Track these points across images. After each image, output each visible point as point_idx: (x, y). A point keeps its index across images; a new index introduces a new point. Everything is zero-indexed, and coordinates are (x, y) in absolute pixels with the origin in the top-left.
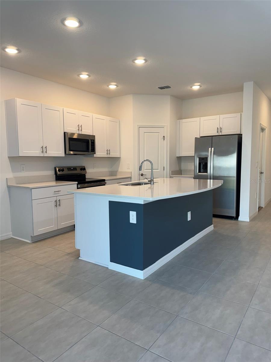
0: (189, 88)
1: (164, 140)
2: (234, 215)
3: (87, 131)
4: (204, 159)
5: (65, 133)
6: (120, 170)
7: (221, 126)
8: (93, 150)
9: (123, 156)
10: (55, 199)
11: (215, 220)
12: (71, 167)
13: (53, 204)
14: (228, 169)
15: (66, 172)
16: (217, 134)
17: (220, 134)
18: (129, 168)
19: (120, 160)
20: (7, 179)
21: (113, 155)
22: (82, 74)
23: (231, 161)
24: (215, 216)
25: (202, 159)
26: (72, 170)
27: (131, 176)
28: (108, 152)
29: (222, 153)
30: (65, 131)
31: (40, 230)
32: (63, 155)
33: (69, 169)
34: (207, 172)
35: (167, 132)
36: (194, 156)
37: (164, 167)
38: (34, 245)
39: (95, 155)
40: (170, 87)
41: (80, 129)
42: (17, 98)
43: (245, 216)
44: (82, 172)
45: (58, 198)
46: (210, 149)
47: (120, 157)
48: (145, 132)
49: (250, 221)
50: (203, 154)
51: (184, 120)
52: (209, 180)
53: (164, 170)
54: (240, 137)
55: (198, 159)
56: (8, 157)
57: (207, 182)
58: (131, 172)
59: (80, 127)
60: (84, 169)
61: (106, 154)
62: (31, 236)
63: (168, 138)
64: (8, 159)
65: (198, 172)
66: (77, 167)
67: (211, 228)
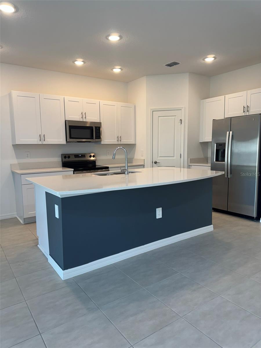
1: (181, 123)
2: (254, 215)
3: (91, 118)
4: (221, 145)
6: (135, 158)
7: (248, 104)
8: (98, 136)
12: (79, 154)
15: (72, 159)
18: (142, 155)
19: (135, 147)
20: (11, 164)
21: (124, 141)
22: (77, 61)
25: (220, 145)
26: (80, 157)
27: (144, 164)
28: (119, 138)
30: (66, 120)
31: (30, 213)
32: (65, 142)
33: (76, 156)
34: (224, 160)
35: (184, 114)
36: (212, 142)
37: (181, 154)
38: (25, 226)
39: (103, 143)
40: (179, 64)
41: (84, 117)
42: (13, 91)
46: (228, 132)
47: (135, 144)
48: (159, 117)
50: (221, 139)
51: (208, 100)
53: (181, 157)
55: (215, 144)
56: (12, 145)
58: (144, 159)
59: (84, 115)
61: (116, 140)
62: (23, 218)
63: (186, 121)
64: (13, 147)
65: (215, 160)
66: (85, 154)
67: (207, 229)
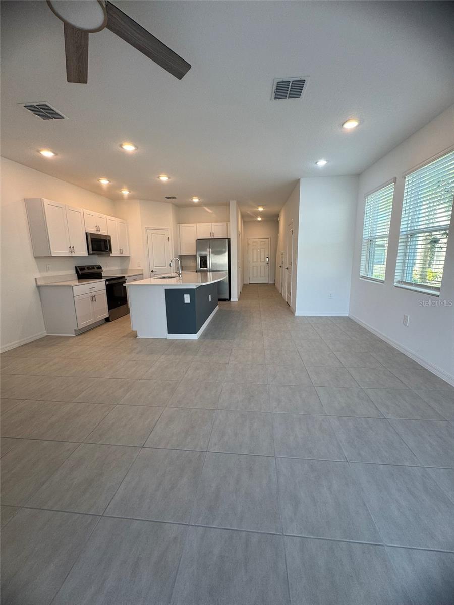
0: (190, 200)
1: (169, 240)
2: (228, 298)
3: (103, 232)
4: (204, 257)
5: (86, 234)
6: (130, 268)
7: (213, 231)
8: (111, 250)
9: (132, 255)
10: (90, 295)
11: (219, 303)
12: (90, 265)
13: (90, 300)
14: (222, 265)
15: (86, 271)
16: (210, 238)
17: (213, 238)
18: (140, 266)
19: (129, 260)
20: (36, 279)
23: (222, 260)
24: (220, 300)
26: (91, 269)
27: (142, 273)
28: (121, 251)
29: (218, 253)
30: (86, 232)
31: (83, 324)
32: (87, 255)
33: (89, 268)
34: (207, 267)
35: (170, 234)
36: (196, 255)
38: (79, 337)
39: (111, 255)
40: (176, 198)
41: (98, 230)
42: (44, 199)
43: (234, 298)
44: (98, 271)
45: (93, 294)
46: (208, 249)
47: (130, 256)
48: (152, 234)
49: (238, 300)
50: (203, 253)
51: (183, 225)
52: (209, 273)
54: (229, 240)
55: (199, 257)
56: (34, 257)
57: (207, 275)
58: (142, 270)
59: (98, 228)
60: (101, 268)
61: (119, 253)
62: (75, 330)
63: (172, 239)
65: (200, 267)
66: (94, 265)
67: (217, 308)
